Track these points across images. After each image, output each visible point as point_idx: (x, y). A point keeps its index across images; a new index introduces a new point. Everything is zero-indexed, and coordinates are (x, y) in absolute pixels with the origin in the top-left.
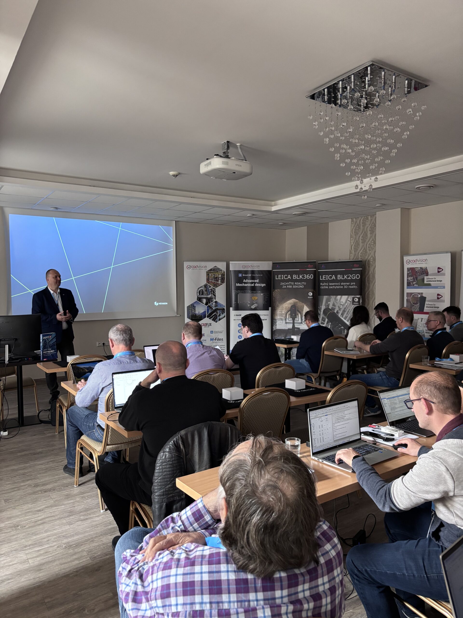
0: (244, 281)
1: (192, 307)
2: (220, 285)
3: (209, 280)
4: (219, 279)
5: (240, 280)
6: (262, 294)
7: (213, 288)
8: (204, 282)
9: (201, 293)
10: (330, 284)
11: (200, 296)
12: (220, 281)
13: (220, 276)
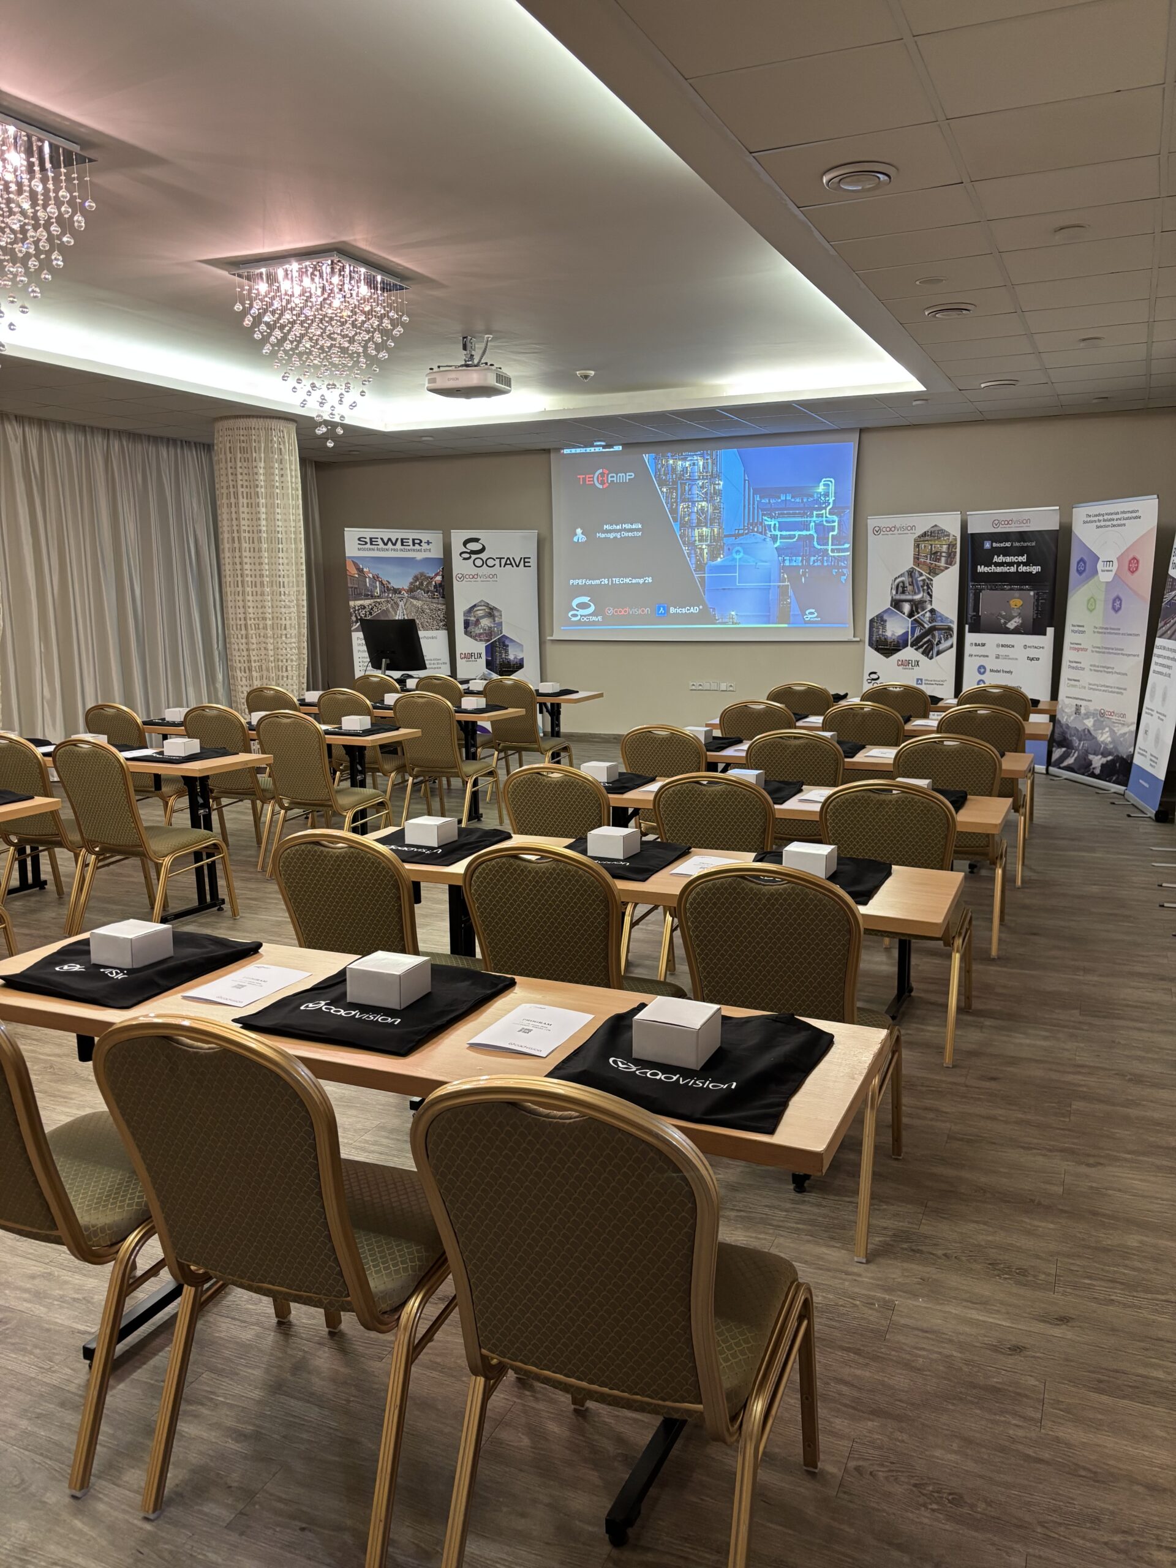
0: (996, 559)
1: (879, 621)
2: (943, 571)
3: (918, 559)
4: (941, 556)
5: (987, 558)
6: (1032, 593)
7: (928, 578)
8: (909, 564)
9: (900, 589)
11: (898, 597)
12: (943, 559)
13: (945, 548)
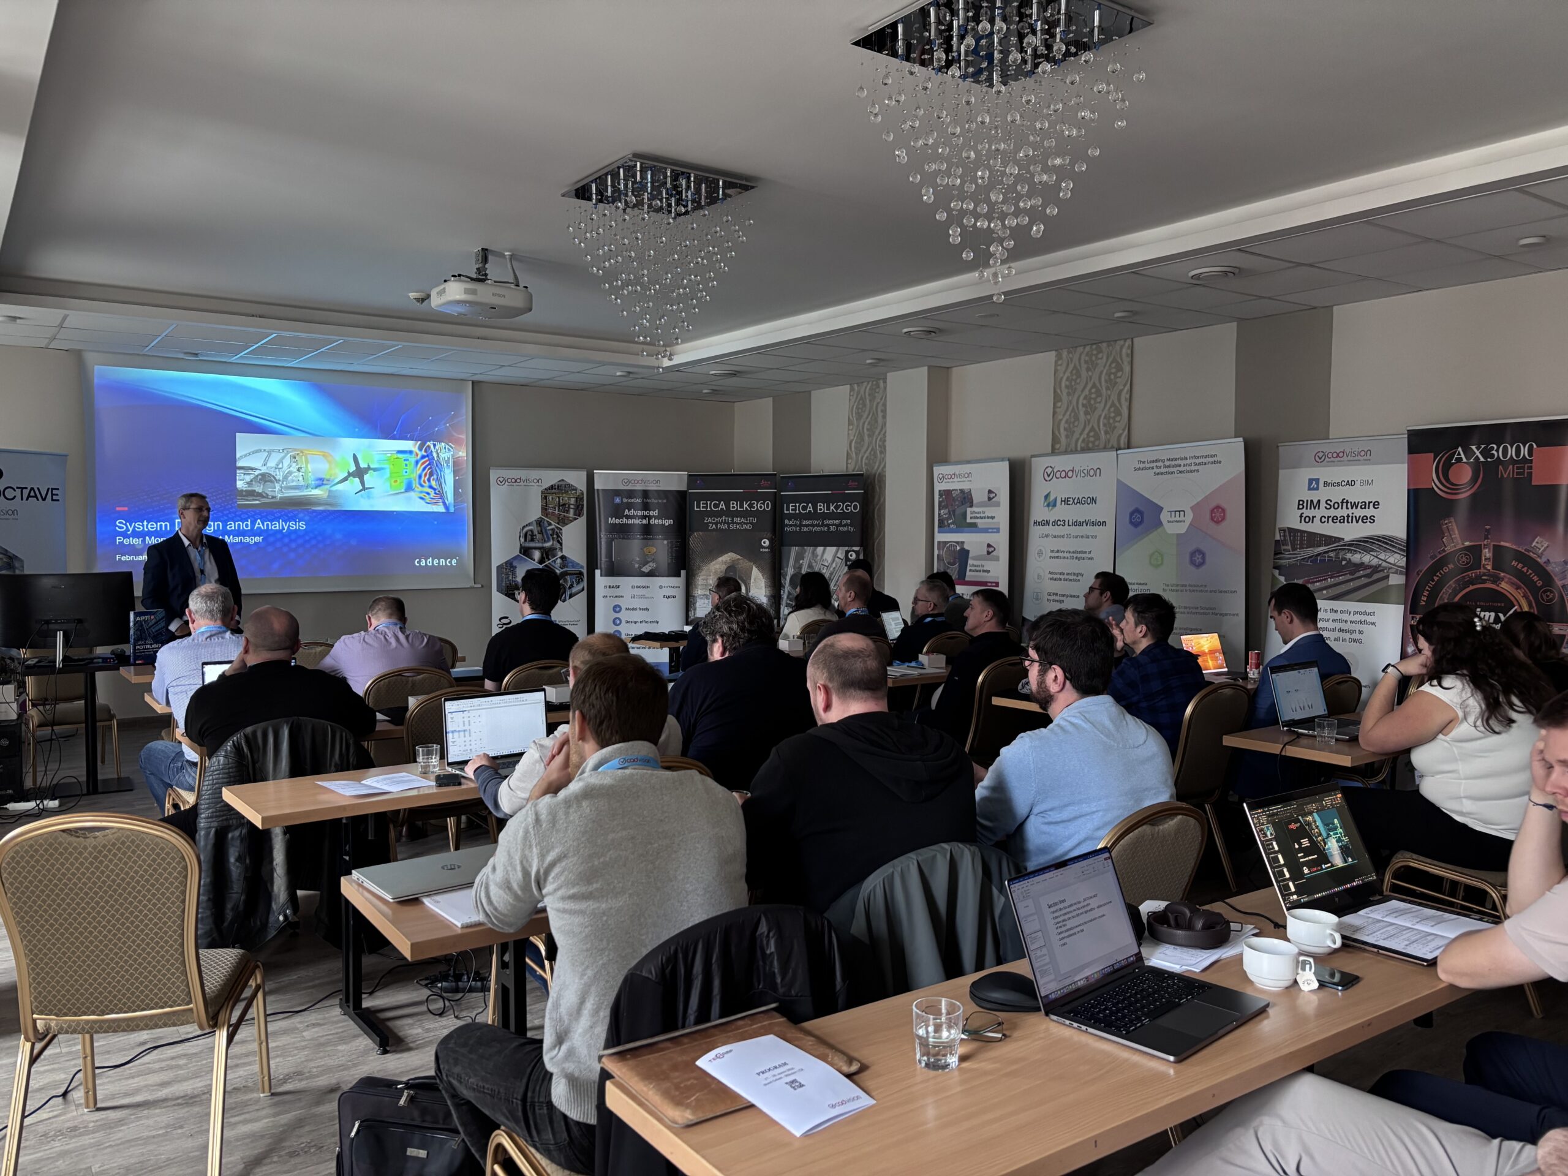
0: (626, 512)
1: (509, 567)
2: (572, 521)
3: (546, 510)
4: (569, 508)
5: (617, 512)
6: (665, 542)
7: (557, 528)
8: (535, 513)
9: (529, 538)
10: (805, 522)
11: (527, 545)
12: (572, 511)
13: (573, 501)
